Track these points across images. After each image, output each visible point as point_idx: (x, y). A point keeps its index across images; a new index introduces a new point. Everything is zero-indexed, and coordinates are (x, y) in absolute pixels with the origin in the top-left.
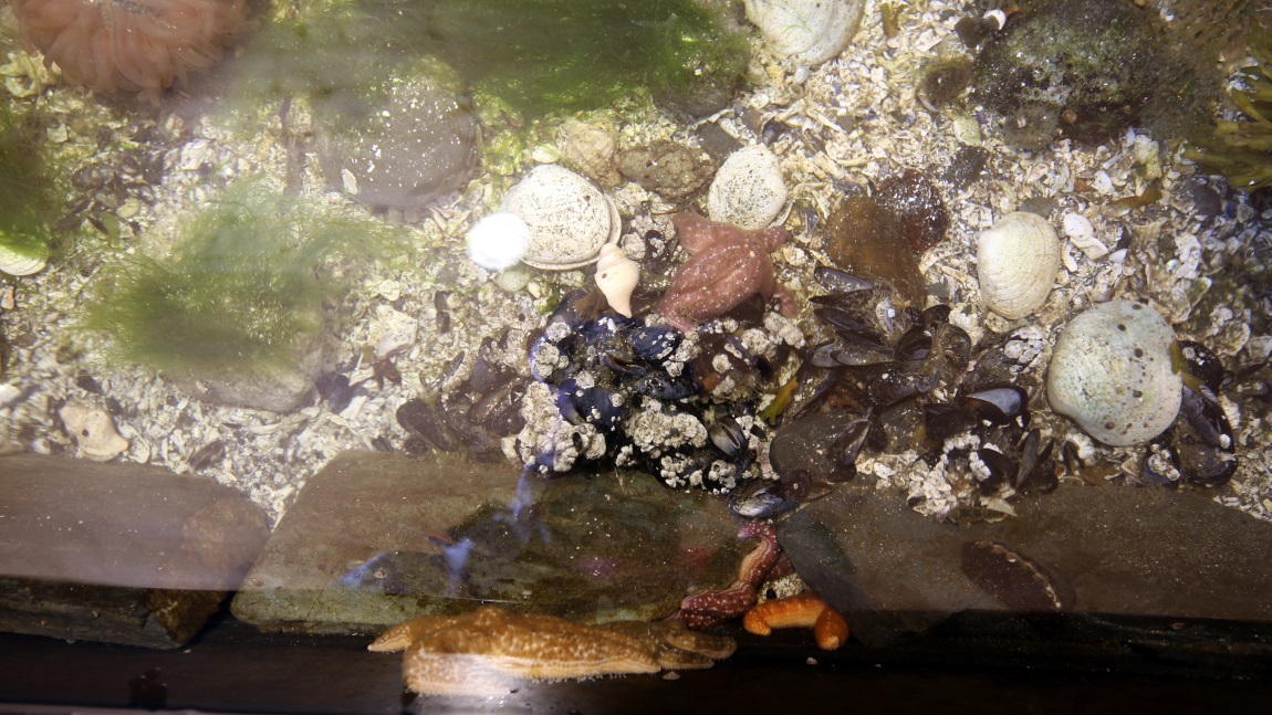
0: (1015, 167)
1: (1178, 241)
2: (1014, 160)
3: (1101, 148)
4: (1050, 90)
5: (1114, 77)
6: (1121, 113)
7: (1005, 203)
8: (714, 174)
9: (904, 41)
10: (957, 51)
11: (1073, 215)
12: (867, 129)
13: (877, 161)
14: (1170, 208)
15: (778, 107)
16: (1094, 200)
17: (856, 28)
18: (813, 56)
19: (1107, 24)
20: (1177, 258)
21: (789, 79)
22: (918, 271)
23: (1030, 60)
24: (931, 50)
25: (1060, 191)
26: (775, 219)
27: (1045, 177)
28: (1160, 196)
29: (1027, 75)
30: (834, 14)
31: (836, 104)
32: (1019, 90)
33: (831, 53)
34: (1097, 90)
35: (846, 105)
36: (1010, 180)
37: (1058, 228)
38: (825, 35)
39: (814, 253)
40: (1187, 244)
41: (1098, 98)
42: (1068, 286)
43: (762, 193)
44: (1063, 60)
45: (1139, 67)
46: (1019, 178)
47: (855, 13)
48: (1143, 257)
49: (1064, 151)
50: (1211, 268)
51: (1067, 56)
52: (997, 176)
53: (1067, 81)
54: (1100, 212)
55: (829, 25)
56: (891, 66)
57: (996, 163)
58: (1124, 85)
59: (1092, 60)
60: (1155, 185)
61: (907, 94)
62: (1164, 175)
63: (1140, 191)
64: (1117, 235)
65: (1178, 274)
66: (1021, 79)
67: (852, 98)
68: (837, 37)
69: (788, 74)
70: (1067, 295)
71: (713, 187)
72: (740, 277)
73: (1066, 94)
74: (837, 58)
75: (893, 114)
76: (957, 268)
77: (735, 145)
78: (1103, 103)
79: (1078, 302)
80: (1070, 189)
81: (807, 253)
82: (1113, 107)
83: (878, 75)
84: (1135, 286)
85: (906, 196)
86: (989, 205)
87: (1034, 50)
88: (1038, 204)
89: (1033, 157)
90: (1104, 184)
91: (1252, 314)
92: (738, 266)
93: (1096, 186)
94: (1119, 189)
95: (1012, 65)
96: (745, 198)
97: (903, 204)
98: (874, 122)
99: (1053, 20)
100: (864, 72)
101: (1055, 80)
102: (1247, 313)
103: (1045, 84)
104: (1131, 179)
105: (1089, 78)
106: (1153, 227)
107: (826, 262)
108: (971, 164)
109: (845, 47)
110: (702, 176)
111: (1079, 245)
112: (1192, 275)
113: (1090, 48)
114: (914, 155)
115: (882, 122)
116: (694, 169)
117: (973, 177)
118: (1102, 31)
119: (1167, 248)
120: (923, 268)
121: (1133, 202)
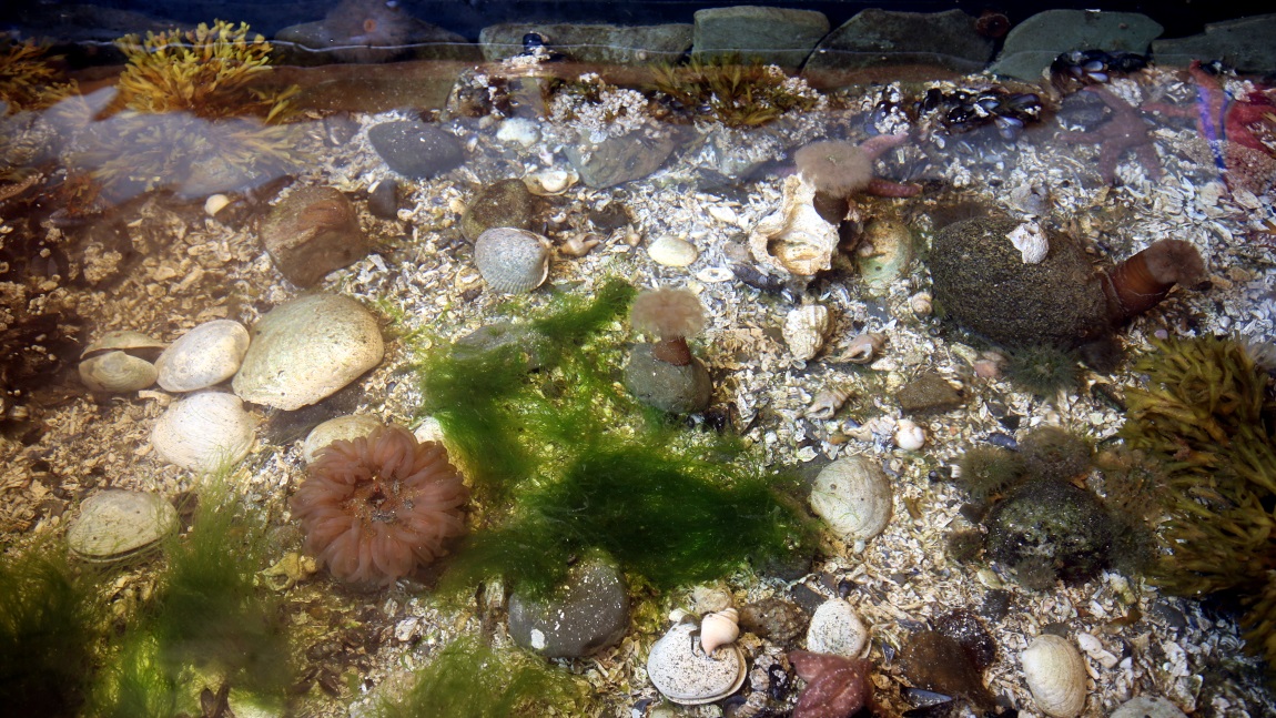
0: (1031, 602)
1: (1165, 648)
2: (1030, 597)
3: (1087, 585)
4: (1040, 547)
5: (1081, 534)
6: (1094, 558)
7: (1032, 630)
8: (809, 622)
9: (926, 521)
10: (965, 526)
11: (1083, 635)
12: (916, 582)
13: (930, 604)
14: (1151, 624)
15: (845, 571)
16: (1095, 622)
17: (890, 514)
18: (865, 533)
19: (1064, 500)
20: (1169, 661)
21: (850, 550)
22: (982, 686)
23: (1020, 528)
24: (947, 526)
25: (1068, 617)
26: (860, 654)
27: (1053, 608)
28: (1140, 616)
29: (1020, 537)
30: (875, 504)
31: (888, 565)
32: (1018, 548)
33: (877, 531)
34: (1072, 544)
35: (897, 566)
36: (1030, 611)
37: (1077, 646)
38: (871, 518)
39: (898, 679)
40: (1172, 649)
41: (1075, 549)
42: (1097, 691)
43: (848, 633)
44: (1042, 525)
45: (1096, 526)
46: (1036, 610)
47: (887, 504)
48: (1143, 663)
49: (1062, 589)
50: (1198, 667)
51: (1045, 523)
52: (1021, 609)
53: (1050, 540)
54: (1101, 631)
55: (873, 512)
56: (921, 538)
57: (1017, 600)
58: (1090, 539)
59: (1063, 525)
60: (1134, 607)
61: (939, 556)
62: (1138, 600)
63: (1125, 614)
64: (1120, 647)
65: (1175, 672)
66: (1017, 541)
67: (900, 561)
68: (879, 521)
69: (849, 547)
70: (1098, 699)
71: (810, 632)
72: (850, 693)
73: (1052, 548)
74: (881, 533)
75: (932, 570)
76: (1011, 682)
77: (821, 599)
78: (1079, 552)
79: (1108, 703)
80: (1075, 615)
81: (890, 678)
82: (1087, 554)
83: (913, 544)
84: (1145, 687)
85: (959, 628)
86: (1021, 632)
87: (1021, 521)
88: (1054, 628)
89: (1041, 595)
90: (1097, 610)
91: (1246, 702)
92: (847, 685)
93: (1093, 611)
94: (1110, 613)
95: (1008, 532)
96: (836, 637)
97: (958, 634)
98: (919, 577)
99: (1028, 502)
100: (903, 542)
101: (1043, 540)
102: (1241, 701)
103: (1036, 543)
104: (1115, 605)
105: (1065, 536)
106: (1142, 640)
107: (908, 684)
108: (1001, 603)
109: (886, 527)
110: (801, 624)
111: (1096, 657)
112: (1185, 673)
113: (1057, 517)
114: (954, 598)
115: (926, 576)
116: (795, 619)
117: (1004, 613)
118: (1062, 506)
119: (1159, 656)
120: (987, 683)
121: (1122, 621)
